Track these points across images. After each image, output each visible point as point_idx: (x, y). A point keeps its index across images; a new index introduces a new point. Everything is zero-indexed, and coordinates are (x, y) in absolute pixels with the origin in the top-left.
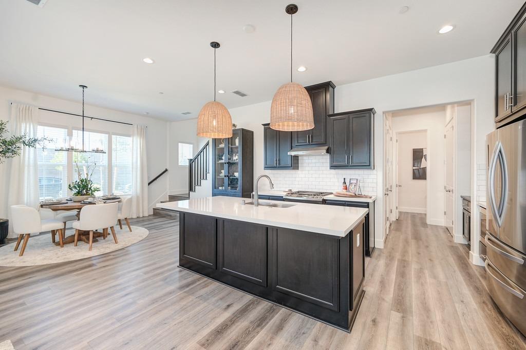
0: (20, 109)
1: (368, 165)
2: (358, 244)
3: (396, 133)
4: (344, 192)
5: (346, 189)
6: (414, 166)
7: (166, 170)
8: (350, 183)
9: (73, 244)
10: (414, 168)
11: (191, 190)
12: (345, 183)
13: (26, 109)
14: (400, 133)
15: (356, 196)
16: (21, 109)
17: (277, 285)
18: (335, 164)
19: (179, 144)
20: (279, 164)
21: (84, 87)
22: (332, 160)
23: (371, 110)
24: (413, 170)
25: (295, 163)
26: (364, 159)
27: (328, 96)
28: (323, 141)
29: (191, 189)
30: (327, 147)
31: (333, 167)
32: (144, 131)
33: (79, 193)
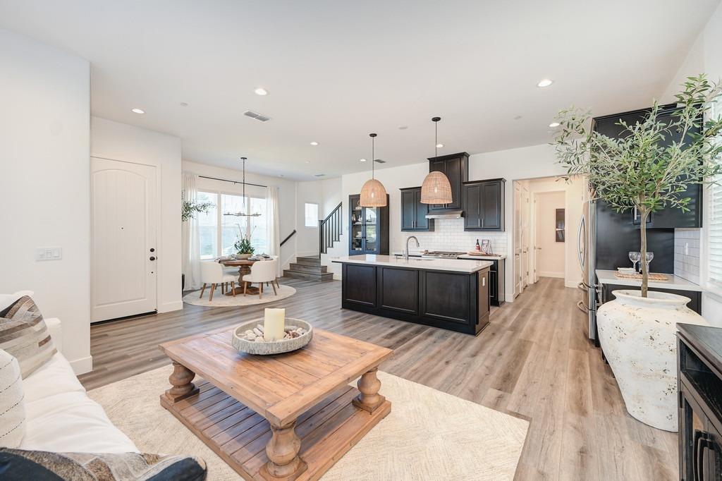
1: (498, 228)
2: (484, 284)
3: (534, 193)
4: (478, 251)
5: (479, 249)
6: (557, 227)
7: (295, 232)
8: (483, 244)
9: (243, 295)
10: (557, 229)
12: (478, 243)
13: (191, 178)
14: (538, 194)
15: (487, 255)
17: (426, 312)
18: (469, 226)
19: (306, 204)
20: (416, 226)
21: (244, 158)
22: (466, 223)
23: (501, 179)
24: (557, 232)
25: (431, 226)
26: (495, 223)
27: (463, 163)
28: (458, 205)
29: (322, 251)
30: (461, 211)
31: (467, 229)
32: (277, 194)
33: (242, 252)
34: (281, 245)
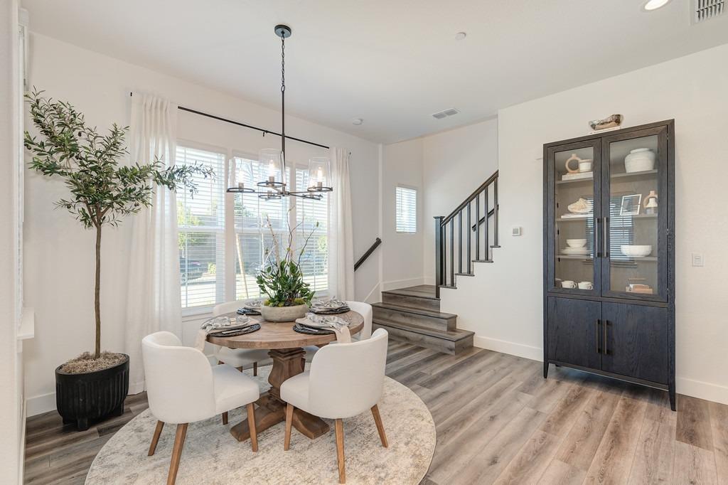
0: (145, 105)
7: (378, 242)
11: (441, 284)
13: (156, 107)
16: (149, 105)
19: (398, 189)
29: (441, 281)
33: (278, 299)
34: (356, 266)
